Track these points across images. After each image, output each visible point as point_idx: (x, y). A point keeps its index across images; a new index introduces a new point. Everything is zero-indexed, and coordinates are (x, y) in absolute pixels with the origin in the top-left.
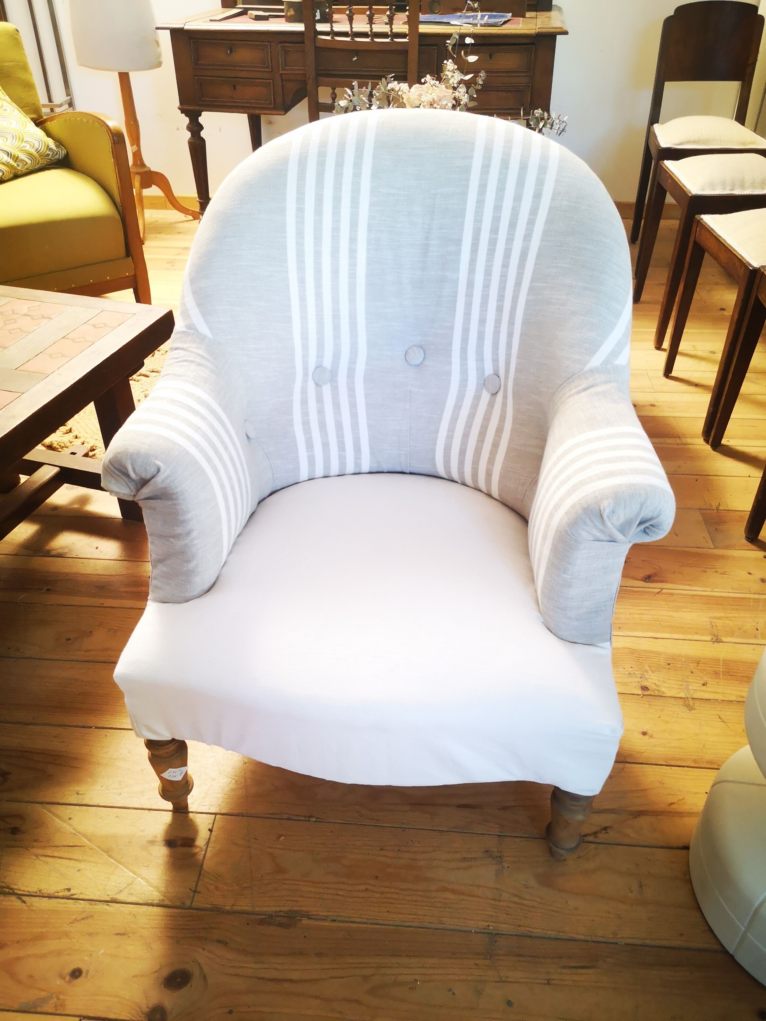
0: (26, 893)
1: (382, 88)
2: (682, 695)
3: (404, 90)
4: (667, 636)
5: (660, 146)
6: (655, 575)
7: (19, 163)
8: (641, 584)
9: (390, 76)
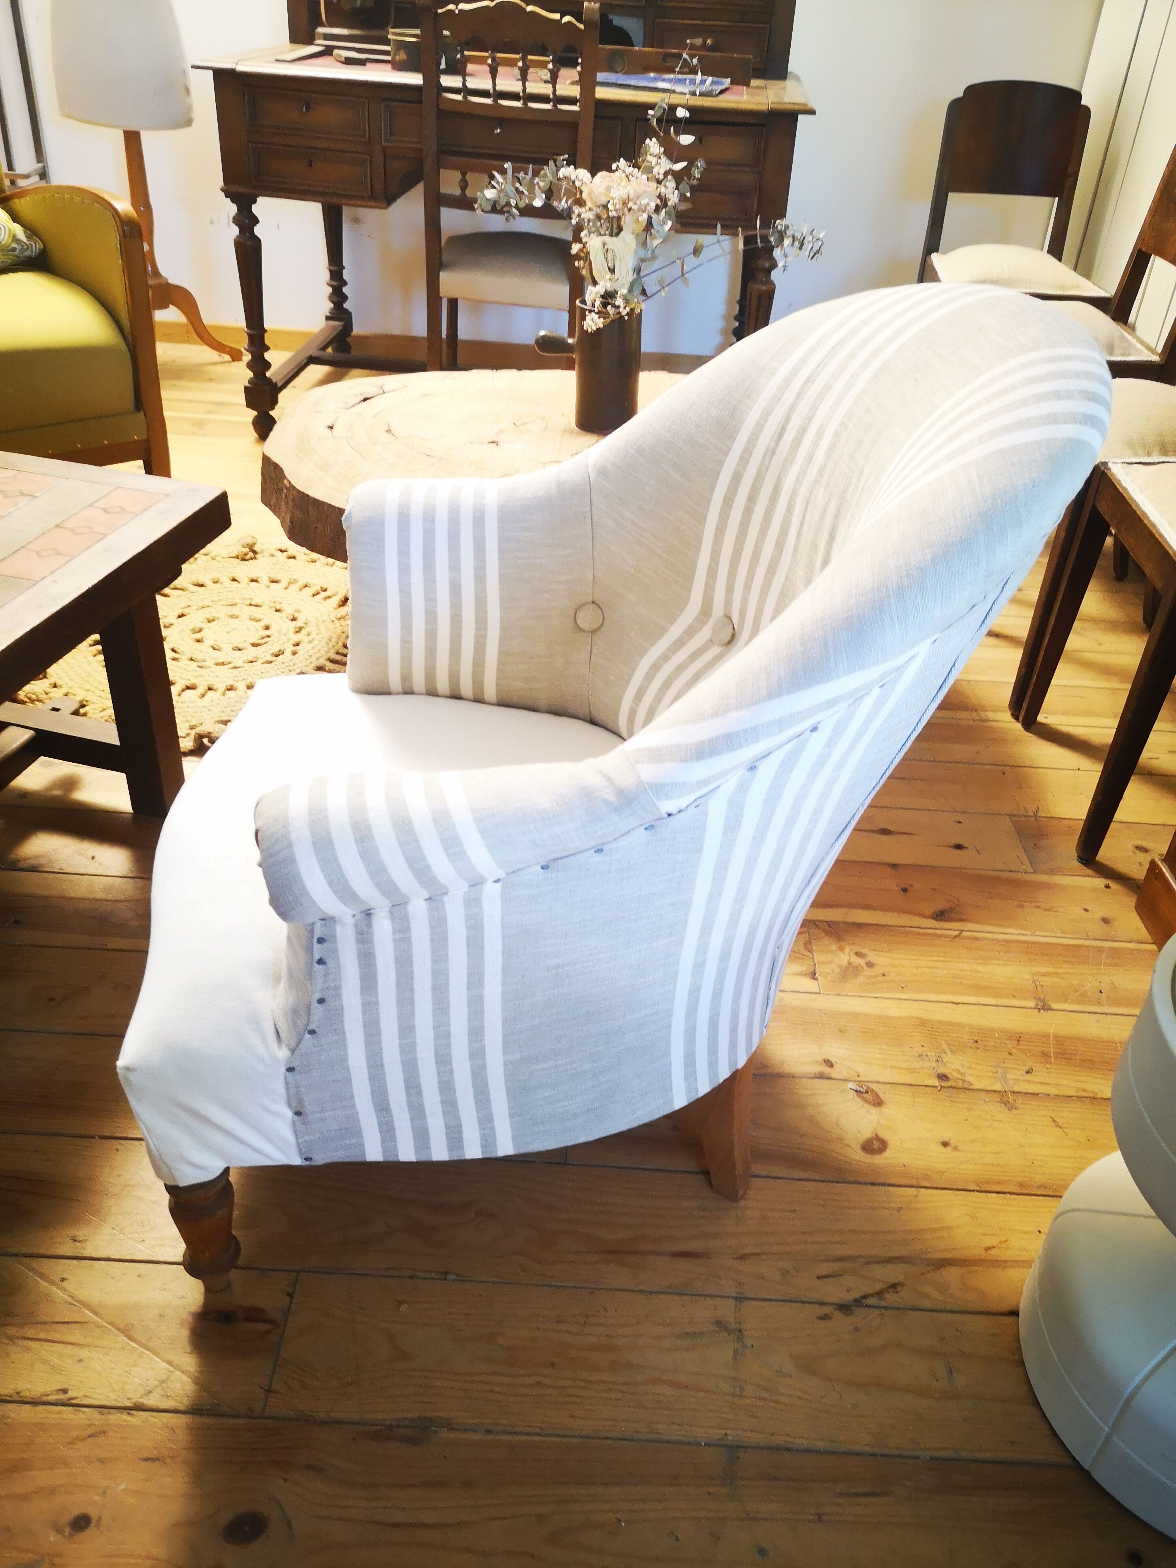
1: (549, 175)
2: (998, 1087)
3: (584, 181)
4: (972, 999)
6: (952, 909)
8: (931, 923)
9: (562, 158)
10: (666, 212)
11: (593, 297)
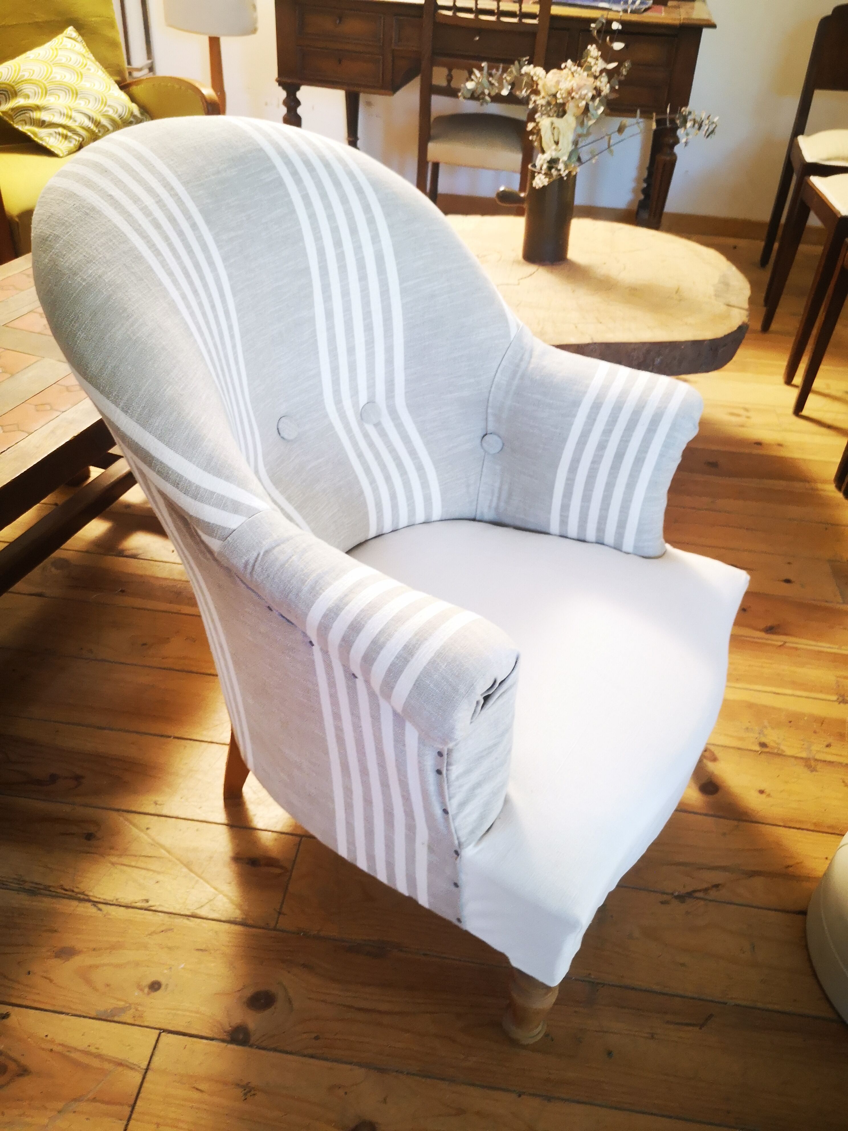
0: (102, 901)
1: (514, 71)
2: (804, 755)
3: (540, 76)
4: (789, 691)
5: (804, 160)
6: (779, 626)
7: (100, 129)
8: (762, 634)
9: (524, 59)
10: (600, 101)
11: (541, 162)
